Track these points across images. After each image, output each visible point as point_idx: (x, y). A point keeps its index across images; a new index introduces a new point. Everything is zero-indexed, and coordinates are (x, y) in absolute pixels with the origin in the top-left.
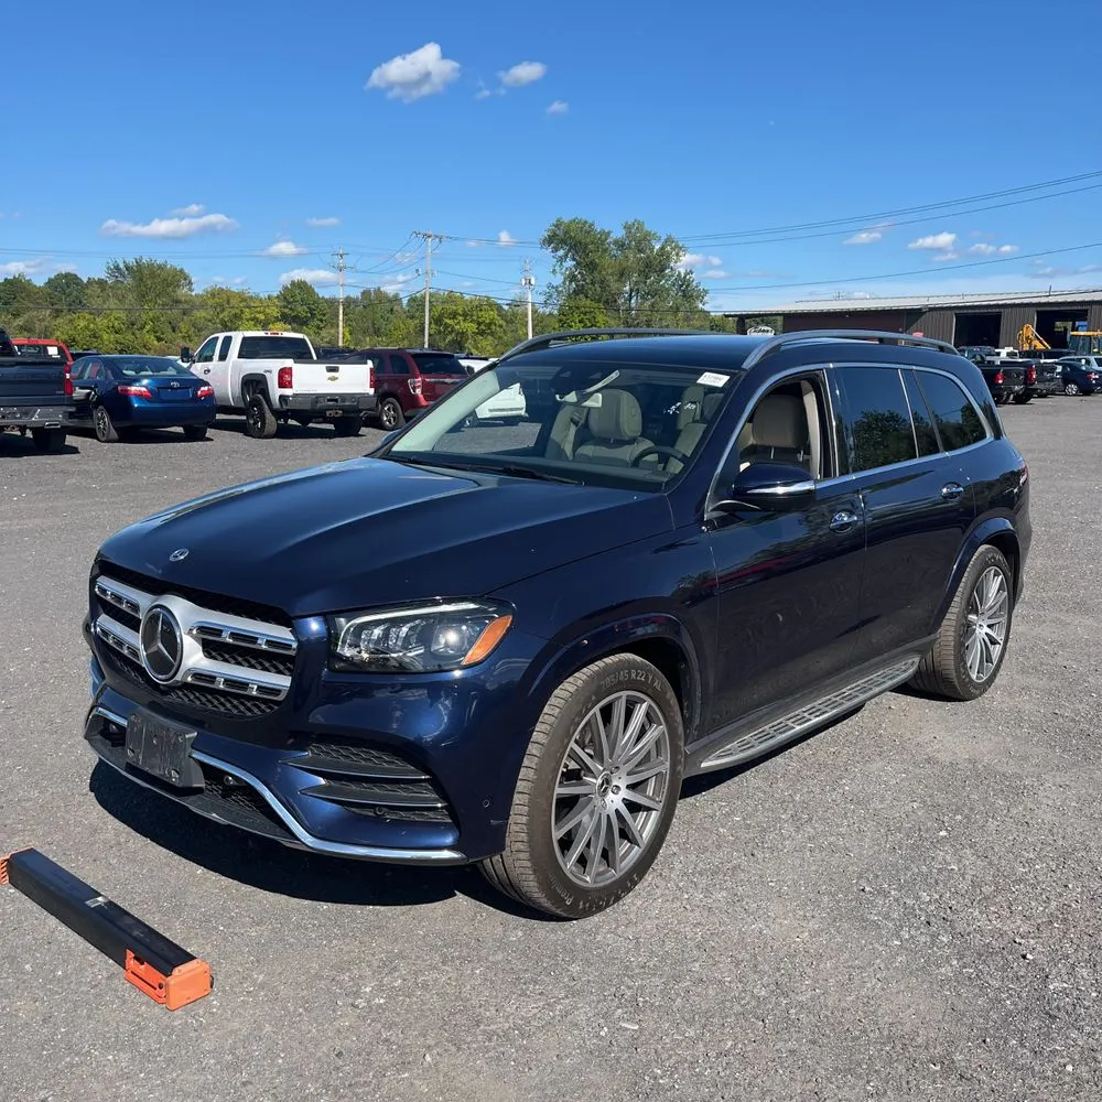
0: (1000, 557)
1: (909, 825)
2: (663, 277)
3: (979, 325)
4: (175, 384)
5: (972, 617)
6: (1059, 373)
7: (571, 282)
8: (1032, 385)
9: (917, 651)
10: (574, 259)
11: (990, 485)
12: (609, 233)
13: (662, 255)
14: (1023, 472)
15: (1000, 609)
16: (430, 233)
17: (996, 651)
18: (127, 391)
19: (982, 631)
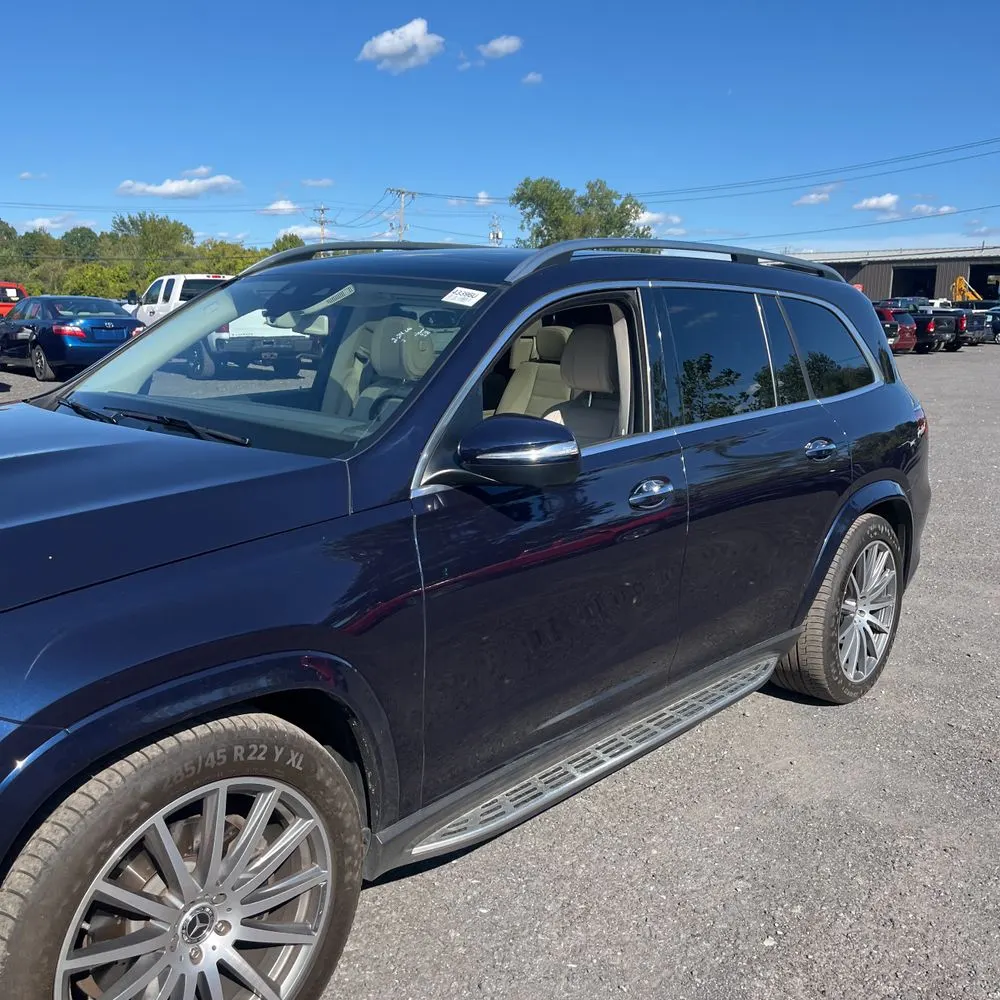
0: (885, 528)
1: (725, 926)
2: (623, 233)
3: (917, 278)
4: (109, 325)
5: (851, 603)
6: (989, 323)
7: (537, 237)
8: (962, 333)
9: (774, 649)
10: (540, 216)
11: (885, 438)
12: (574, 191)
13: (622, 212)
14: (920, 423)
15: (887, 590)
16: (404, 190)
17: (880, 642)
18: (61, 330)
19: (862, 619)
